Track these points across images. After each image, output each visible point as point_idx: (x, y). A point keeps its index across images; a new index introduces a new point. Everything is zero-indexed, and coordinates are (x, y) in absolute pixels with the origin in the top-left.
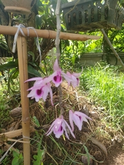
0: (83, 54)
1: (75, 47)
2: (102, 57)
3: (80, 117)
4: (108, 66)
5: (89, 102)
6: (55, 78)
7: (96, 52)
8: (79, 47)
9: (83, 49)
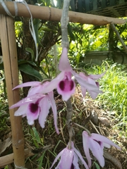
0: (87, 53)
1: (79, 45)
2: (108, 55)
3: (99, 143)
4: (114, 65)
5: (96, 105)
6: (62, 85)
7: (101, 50)
8: (83, 45)
9: (88, 47)
